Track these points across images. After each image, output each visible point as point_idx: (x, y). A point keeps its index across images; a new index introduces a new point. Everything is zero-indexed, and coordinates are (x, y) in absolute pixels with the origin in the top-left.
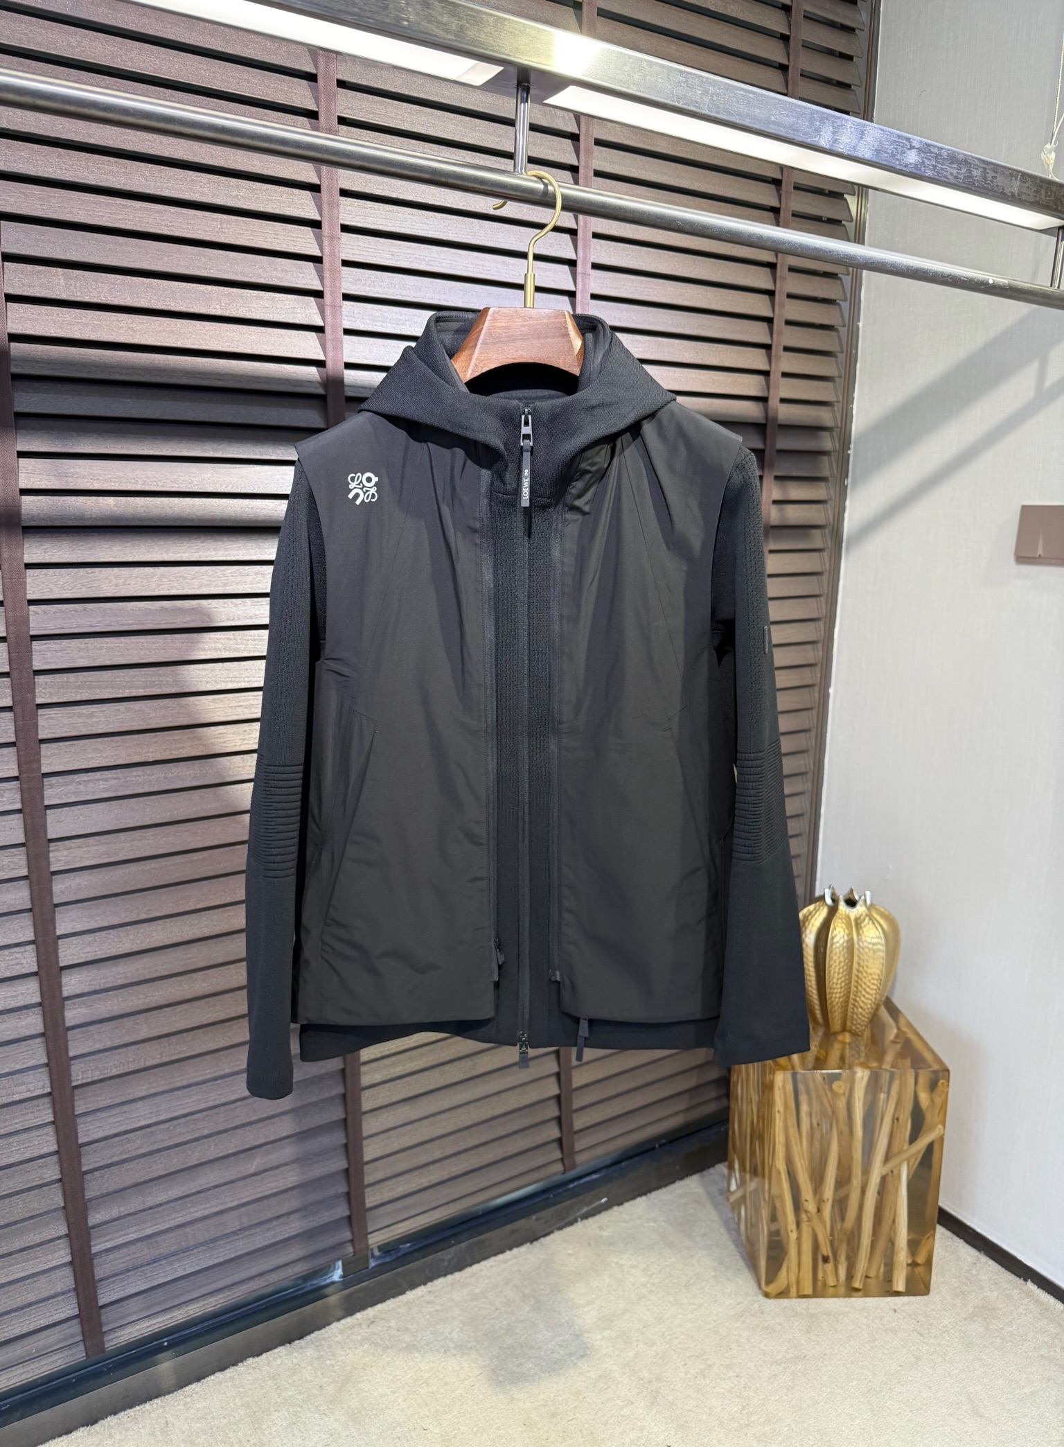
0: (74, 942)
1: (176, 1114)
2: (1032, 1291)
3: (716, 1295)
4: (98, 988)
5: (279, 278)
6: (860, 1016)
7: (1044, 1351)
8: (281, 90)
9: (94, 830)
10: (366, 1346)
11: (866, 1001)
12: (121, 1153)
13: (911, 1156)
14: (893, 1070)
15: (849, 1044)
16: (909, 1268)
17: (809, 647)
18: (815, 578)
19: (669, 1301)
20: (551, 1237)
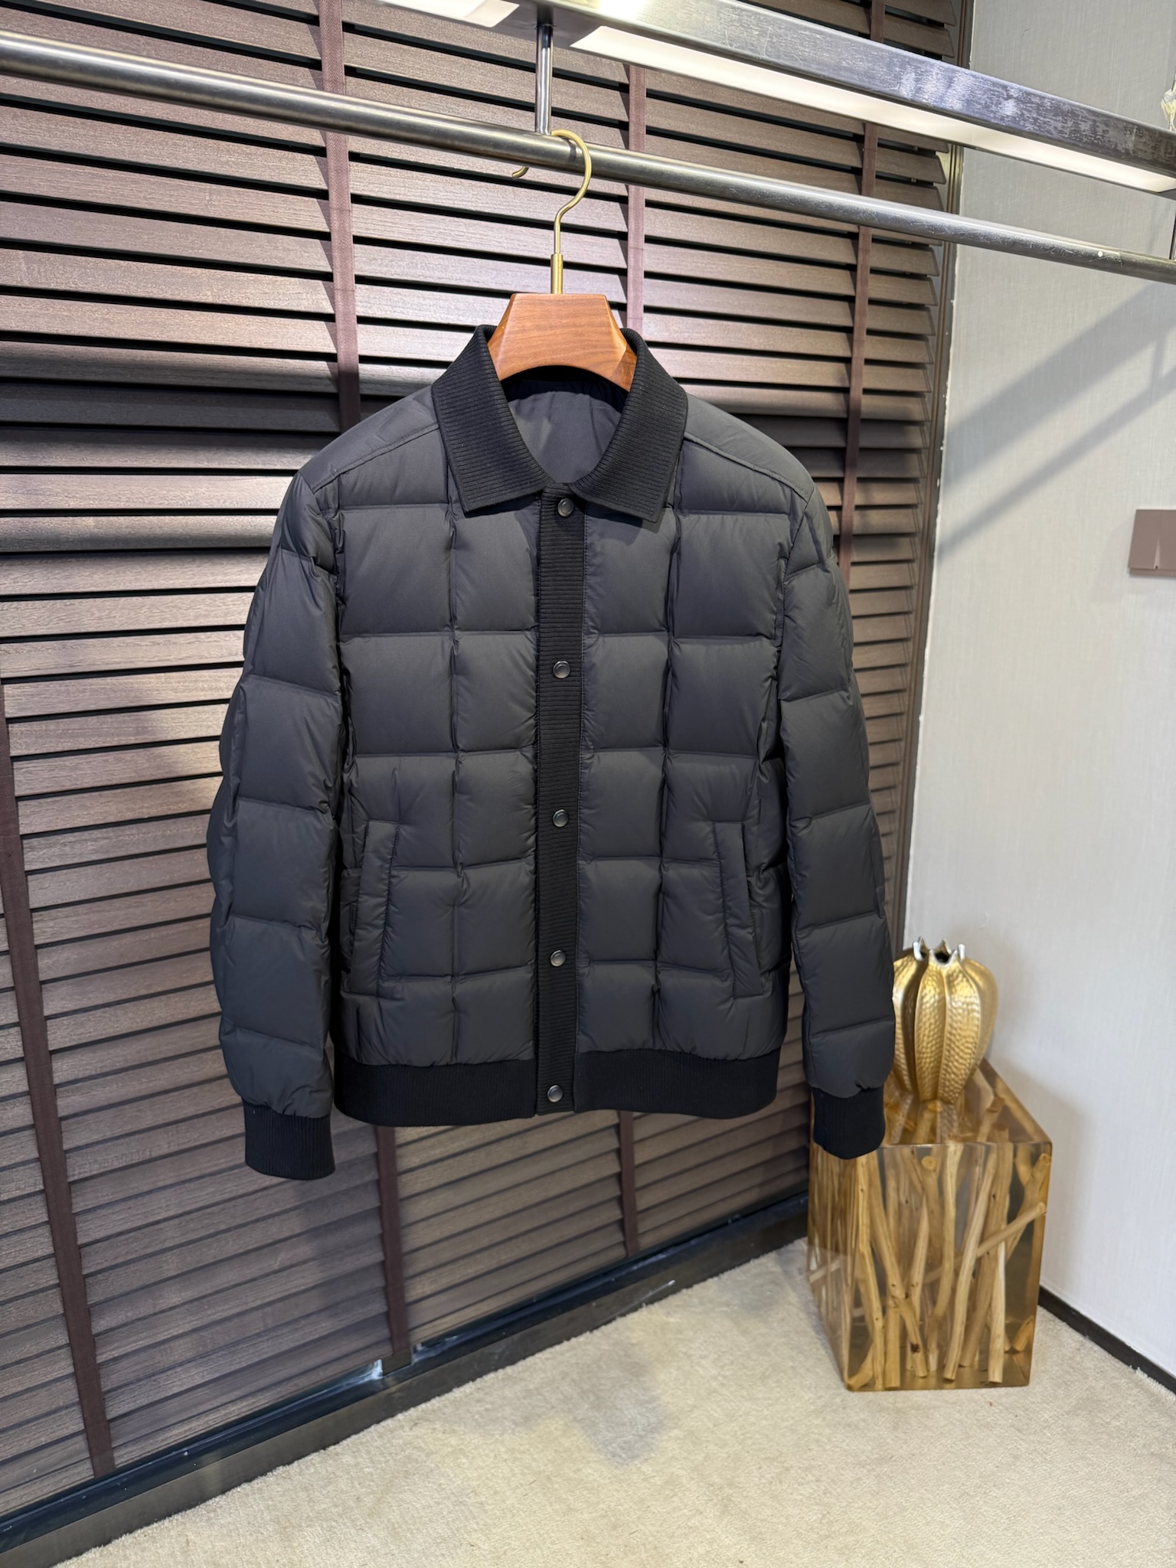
0: (65, 1022)
1: (188, 1209)
2: (1141, 1380)
3: (794, 1389)
4: (93, 1073)
5: (280, 259)
6: (953, 1083)
7: (1154, 1449)
8: (277, 36)
9: (83, 898)
10: (408, 1451)
11: (960, 1066)
12: (127, 1253)
13: (1009, 1237)
14: (989, 1143)
15: (941, 1113)
16: (1007, 1356)
17: (897, 670)
18: (903, 592)
19: (742, 1397)
20: (613, 1324)
